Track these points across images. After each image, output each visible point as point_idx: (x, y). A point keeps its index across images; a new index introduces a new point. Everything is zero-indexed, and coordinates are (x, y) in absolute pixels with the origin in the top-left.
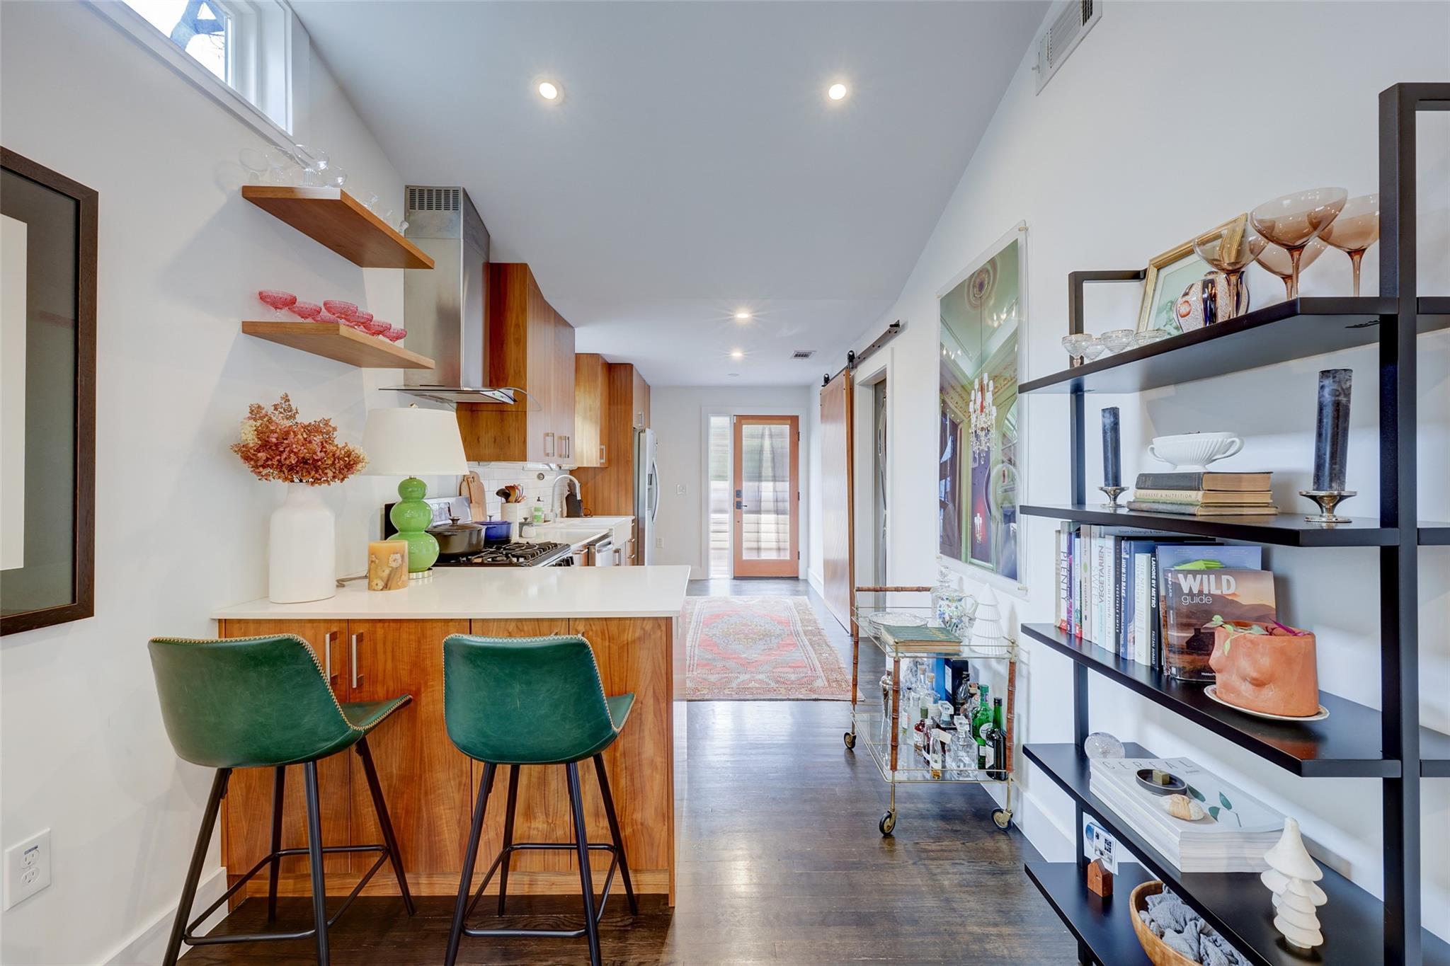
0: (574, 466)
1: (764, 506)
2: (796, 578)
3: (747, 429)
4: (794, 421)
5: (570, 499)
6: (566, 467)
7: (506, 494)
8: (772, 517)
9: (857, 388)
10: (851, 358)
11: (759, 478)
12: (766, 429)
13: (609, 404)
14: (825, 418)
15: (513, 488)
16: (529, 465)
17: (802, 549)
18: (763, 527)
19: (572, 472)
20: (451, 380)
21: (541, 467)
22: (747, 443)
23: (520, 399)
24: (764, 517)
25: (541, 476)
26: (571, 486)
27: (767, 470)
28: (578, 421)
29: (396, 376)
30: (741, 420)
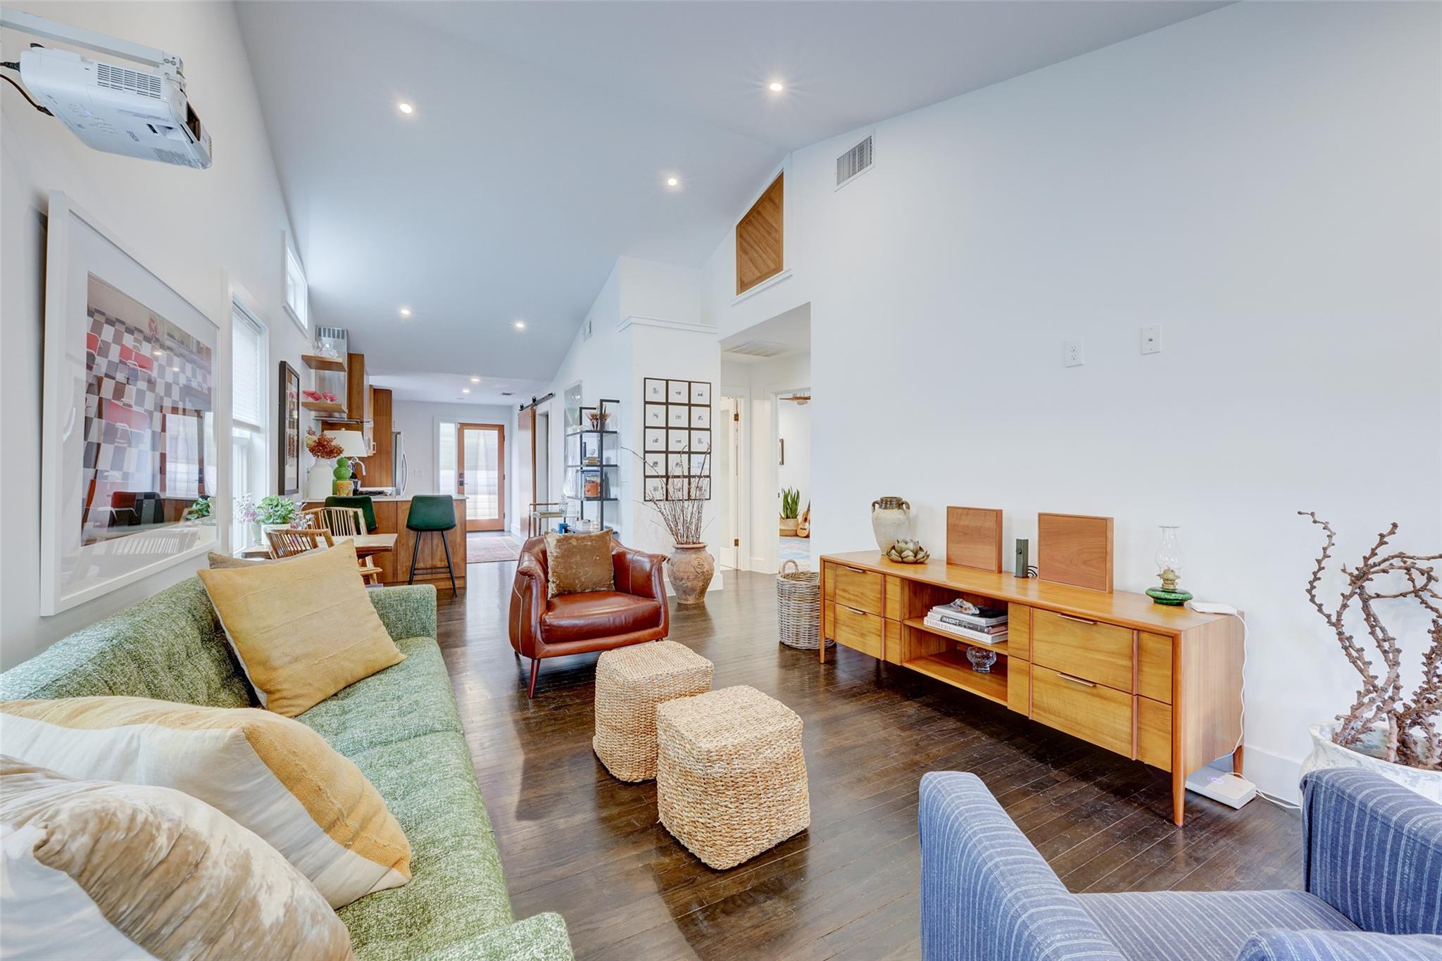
1: (480, 489)
2: (503, 530)
3: (467, 432)
4: (501, 428)
8: (486, 497)
9: (537, 416)
10: (534, 400)
11: (476, 468)
12: (483, 432)
14: (521, 427)
17: (507, 511)
18: (479, 505)
22: (467, 441)
24: (479, 497)
27: (482, 462)
30: (463, 427)
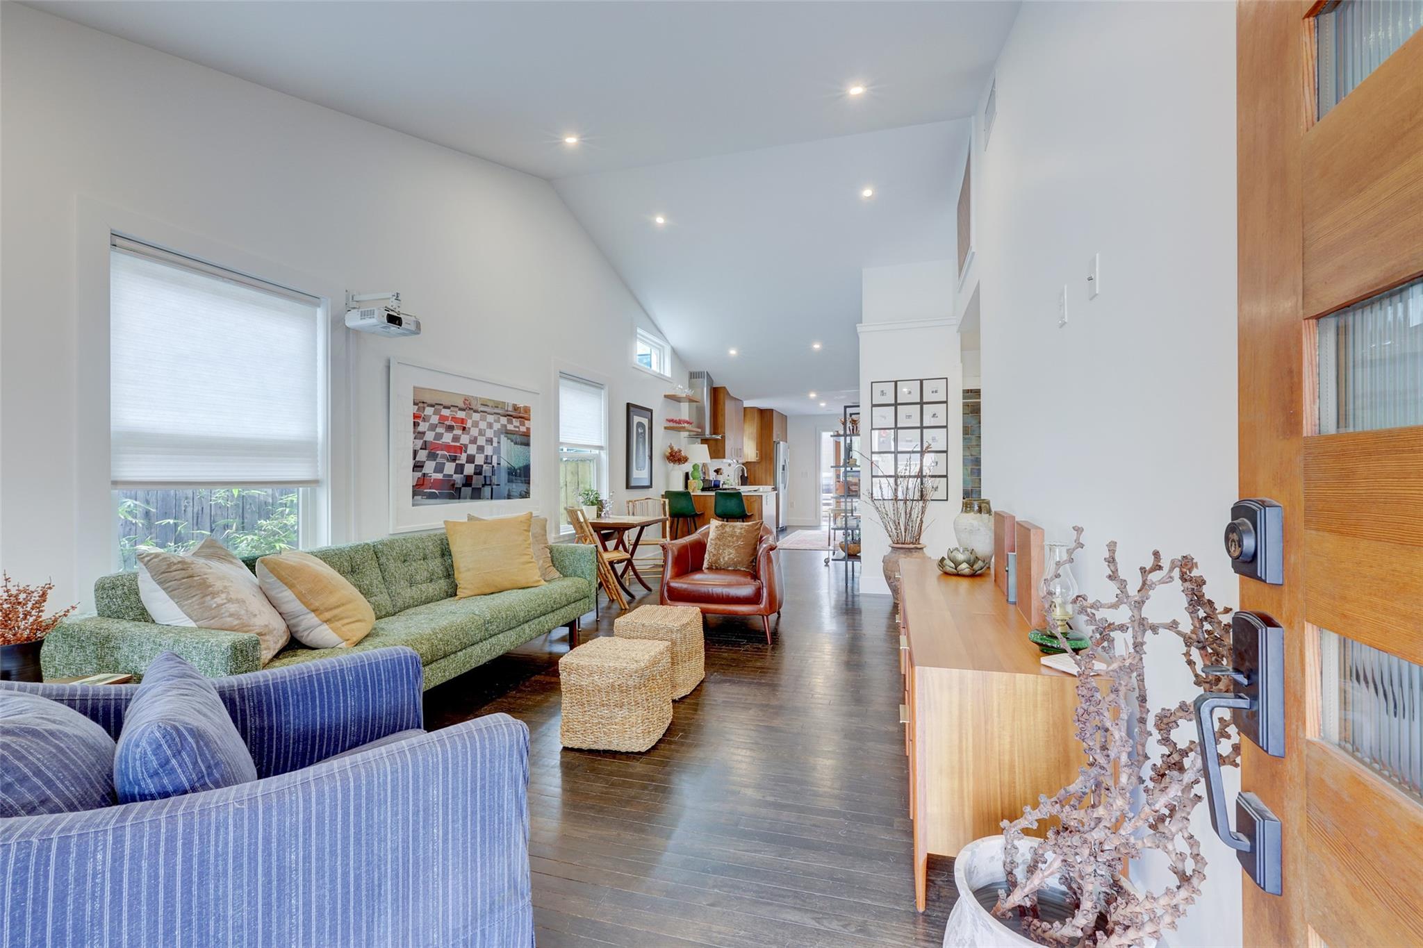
0: (744, 461)
5: (742, 477)
6: (740, 461)
7: (717, 471)
13: (762, 429)
15: (720, 469)
16: (724, 460)
19: (743, 464)
20: (703, 433)
21: (729, 461)
23: (723, 437)
25: (730, 465)
26: (743, 471)
28: (745, 439)
29: (686, 434)
